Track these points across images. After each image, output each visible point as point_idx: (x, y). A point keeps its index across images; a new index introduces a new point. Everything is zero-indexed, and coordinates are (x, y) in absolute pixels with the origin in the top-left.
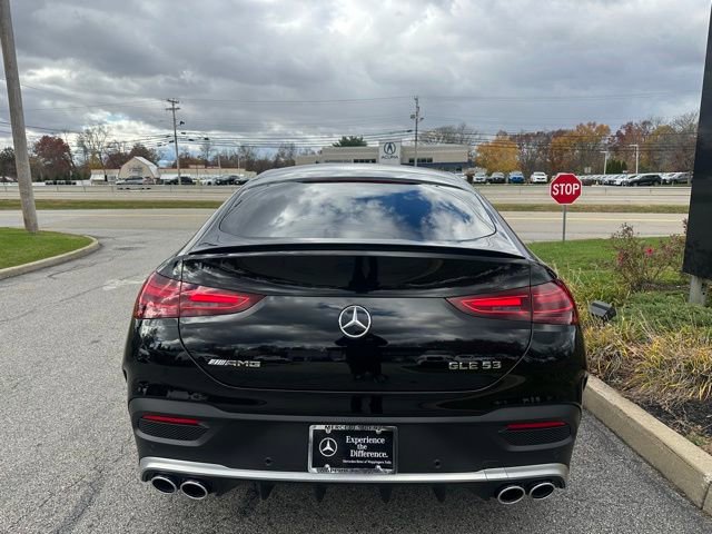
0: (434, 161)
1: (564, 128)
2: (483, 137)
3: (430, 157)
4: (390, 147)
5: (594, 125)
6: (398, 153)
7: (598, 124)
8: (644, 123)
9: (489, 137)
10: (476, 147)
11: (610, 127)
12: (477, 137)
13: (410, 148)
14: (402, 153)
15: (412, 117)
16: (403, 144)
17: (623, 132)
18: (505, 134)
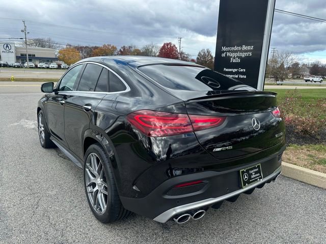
0: (36, 56)
1: (97, 46)
2: (61, 46)
3: (33, 53)
4: (7, 46)
5: (110, 45)
6: (13, 50)
7: (112, 46)
8: (130, 47)
9: (63, 46)
10: (58, 51)
11: (117, 47)
12: (58, 45)
13: (20, 48)
14: (16, 50)
15: (22, 31)
16: (16, 45)
17: (122, 50)
18: (70, 46)
